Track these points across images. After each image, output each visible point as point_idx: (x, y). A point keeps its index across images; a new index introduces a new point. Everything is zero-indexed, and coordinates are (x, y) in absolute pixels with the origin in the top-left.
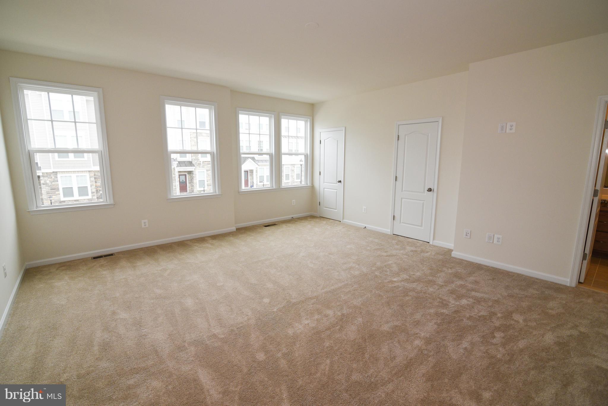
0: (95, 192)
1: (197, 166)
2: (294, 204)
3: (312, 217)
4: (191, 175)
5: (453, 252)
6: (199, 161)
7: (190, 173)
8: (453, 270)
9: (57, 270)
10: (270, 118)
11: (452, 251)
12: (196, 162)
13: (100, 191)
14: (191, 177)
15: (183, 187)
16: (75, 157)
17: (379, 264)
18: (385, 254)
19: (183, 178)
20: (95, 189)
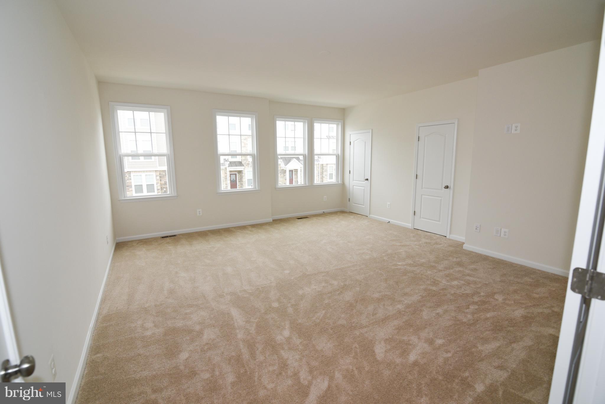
0: (160, 189)
1: (246, 165)
2: (325, 199)
3: (343, 212)
4: (241, 174)
5: (464, 245)
6: (247, 161)
7: (240, 172)
8: (458, 260)
10: (304, 123)
11: (464, 243)
12: (245, 162)
13: (164, 188)
14: (240, 176)
15: (234, 184)
16: (145, 159)
17: (390, 251)
18: (399, 244)
19: (233, 177)
20: (160, 187)
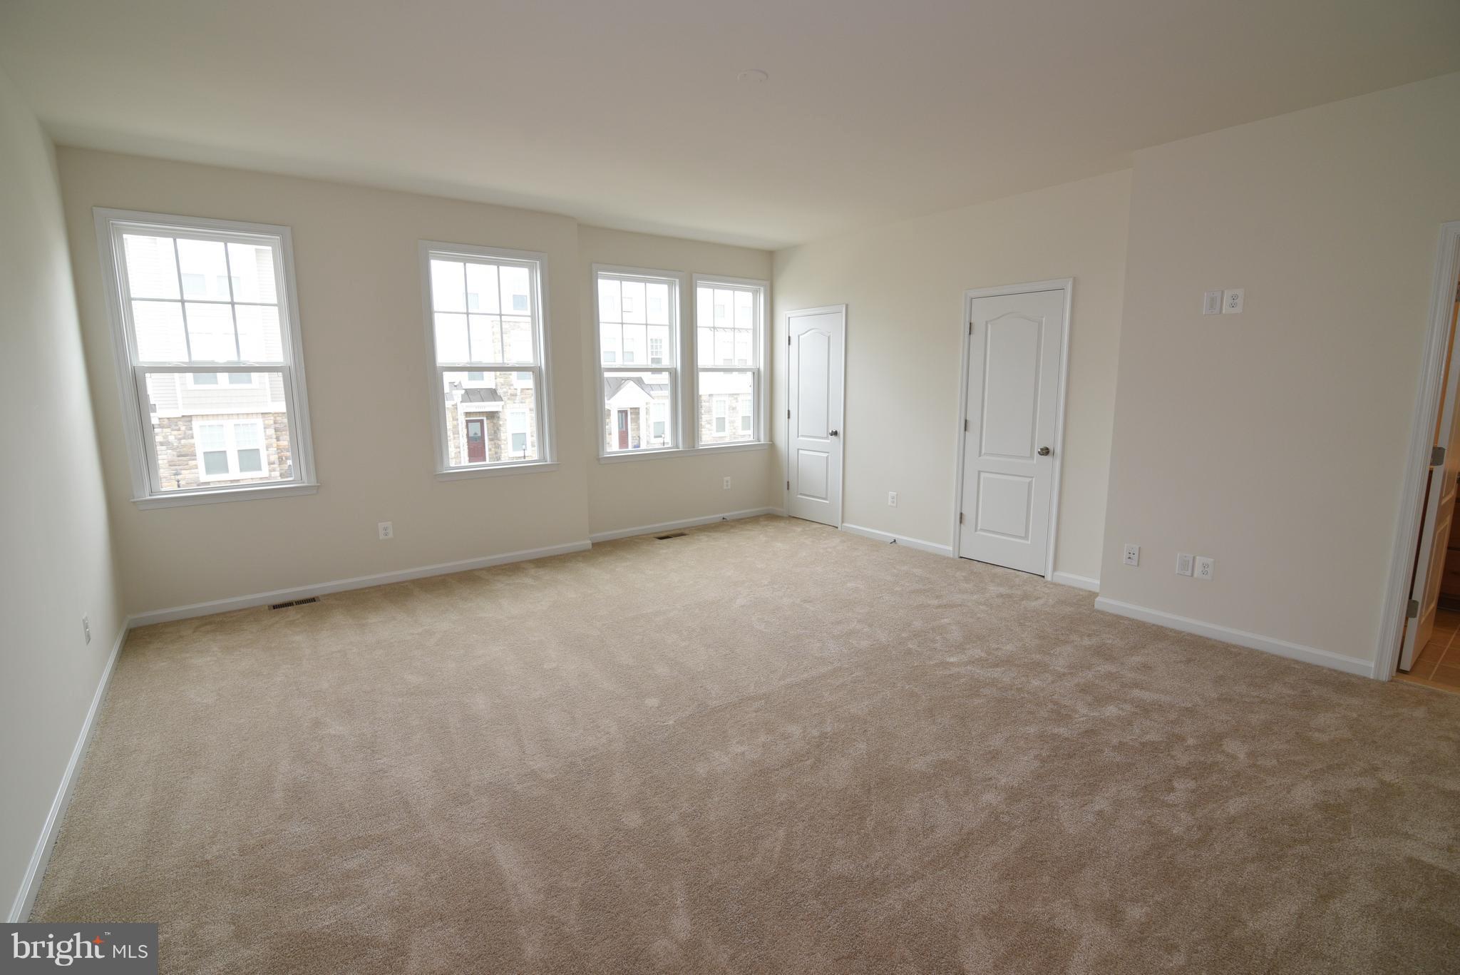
0: (277, 462)
1: (509, 399)
2: (727, 486)
3: (771, 517)
4: (495, 421)
5: (1097, 599)
6: (512, 387)
7: (492, 415)
8: (1094, 641)
9: (194, 632)
10: (671, 285)
11: (1095, 595)
12: (505, 390)
13: (287, 458)
14: (493, 426)
15: (476, 449)
16: (231, 382)
17: (918, 624)
18: (935, 602)
19: (475, 428)
20: (277, 456)
